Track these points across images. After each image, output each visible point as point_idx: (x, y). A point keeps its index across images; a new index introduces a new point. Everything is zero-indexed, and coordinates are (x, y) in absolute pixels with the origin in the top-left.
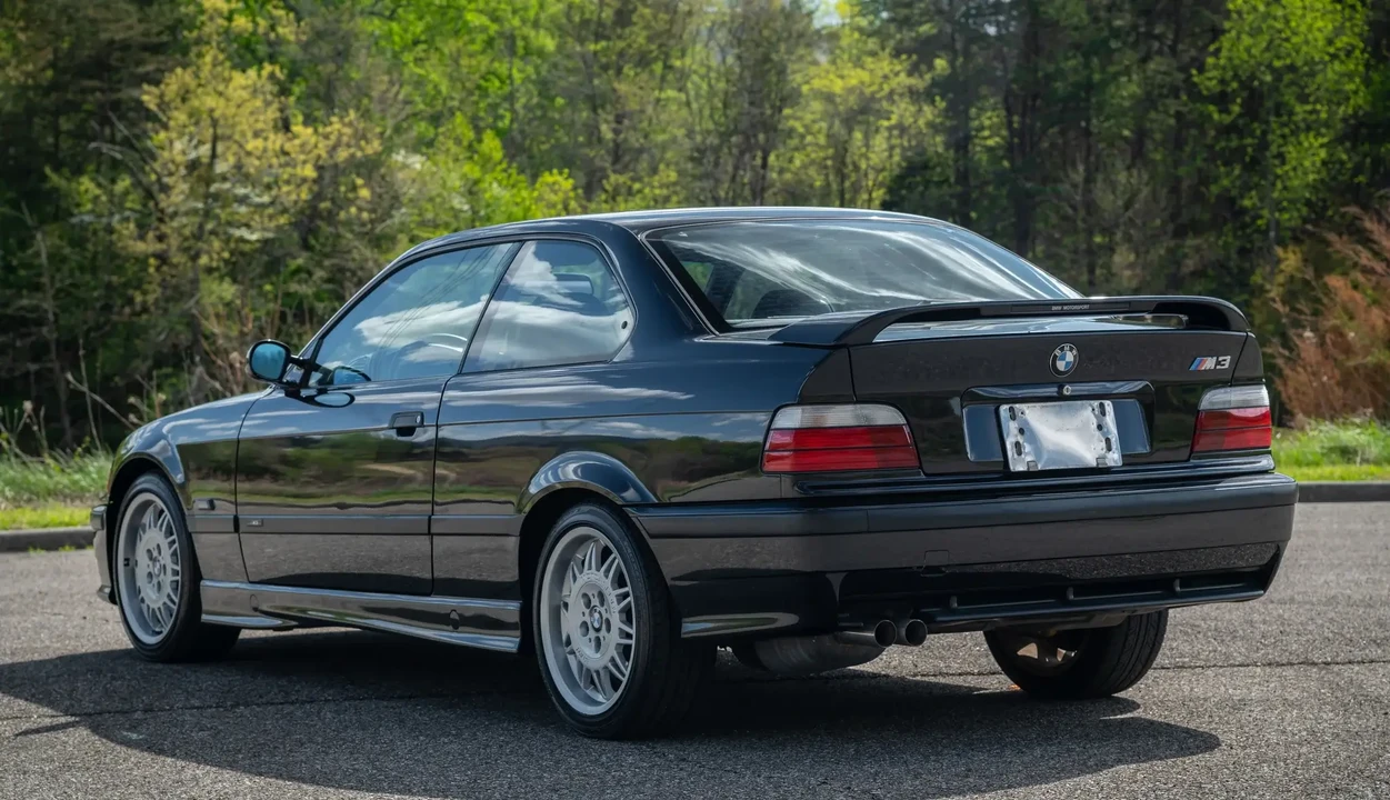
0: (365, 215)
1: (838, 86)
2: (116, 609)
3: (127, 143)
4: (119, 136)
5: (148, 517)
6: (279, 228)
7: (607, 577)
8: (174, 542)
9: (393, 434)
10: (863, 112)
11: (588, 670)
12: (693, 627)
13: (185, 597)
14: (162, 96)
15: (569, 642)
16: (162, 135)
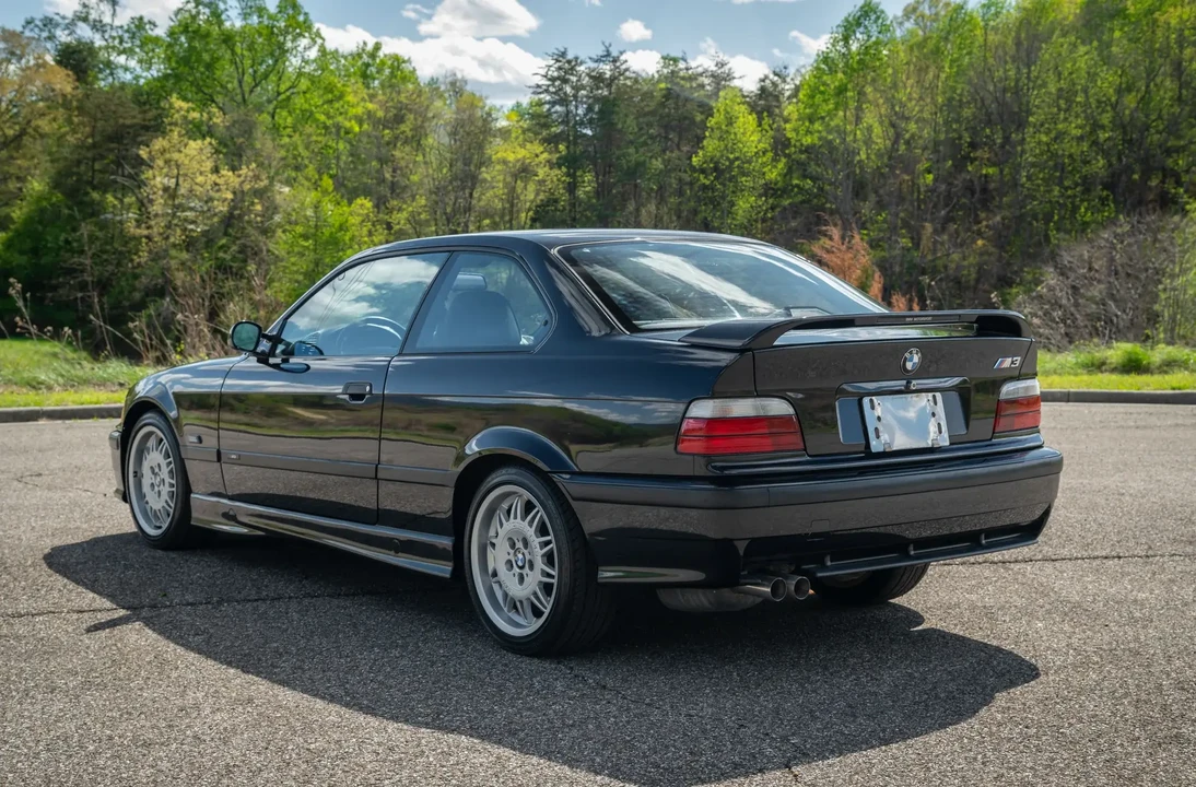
0: (259, 219)
1: (511, 157)
2: (128, 506)
3: (130, 177)
4: (126, 173)
5: (152, 442)
6: (212, 225)
7: (531, 526)
8: (170, 463)
9: (346, 397)
10: (524, 172)
11: (512, 598)
12: (607, 574)
13: (179, 505)
14: (150, 152)
15: (495, 574)
16: (151, 172)
